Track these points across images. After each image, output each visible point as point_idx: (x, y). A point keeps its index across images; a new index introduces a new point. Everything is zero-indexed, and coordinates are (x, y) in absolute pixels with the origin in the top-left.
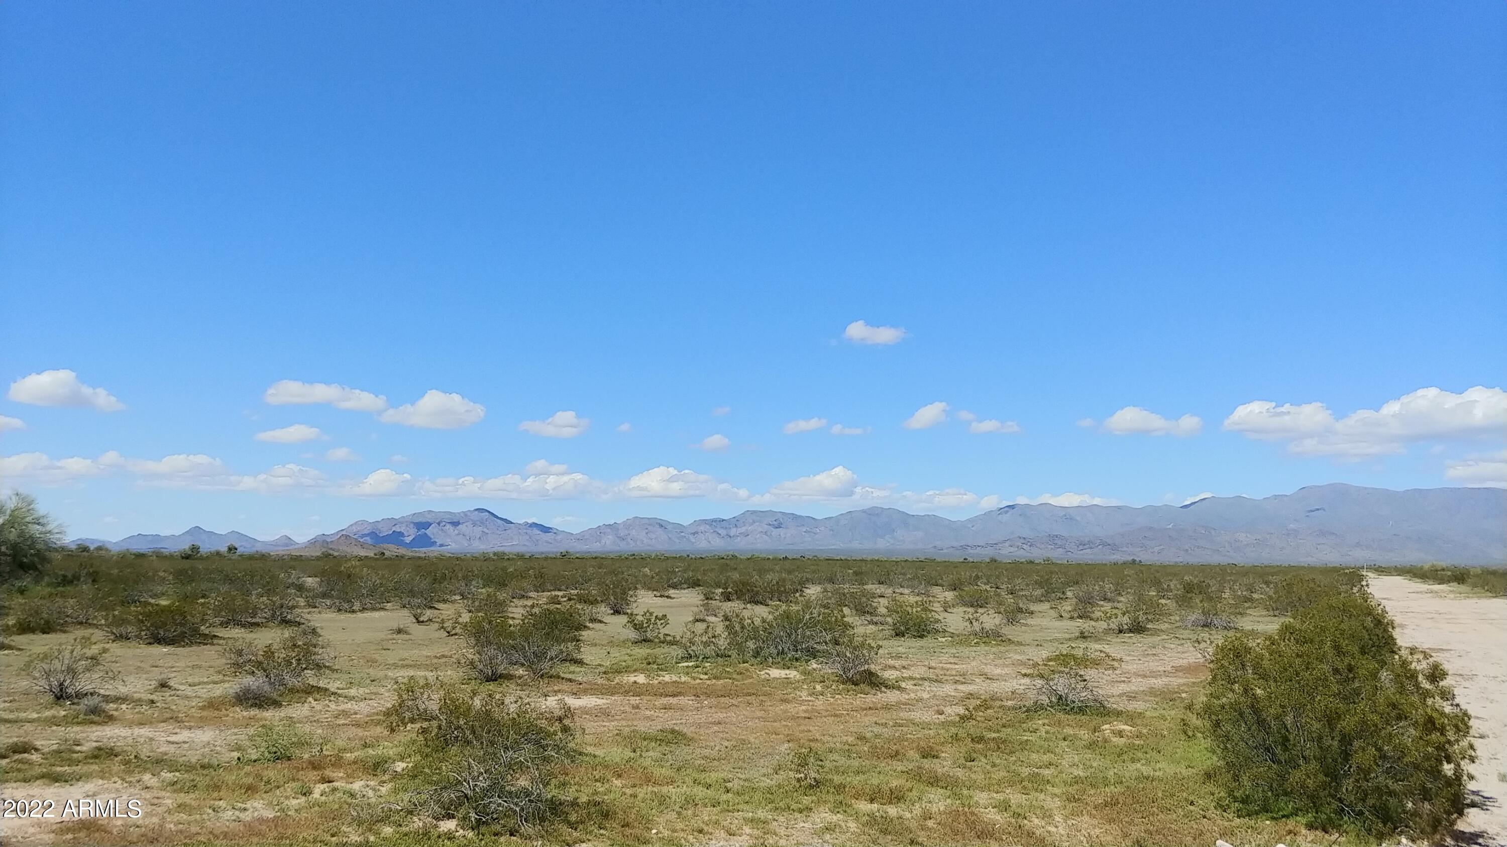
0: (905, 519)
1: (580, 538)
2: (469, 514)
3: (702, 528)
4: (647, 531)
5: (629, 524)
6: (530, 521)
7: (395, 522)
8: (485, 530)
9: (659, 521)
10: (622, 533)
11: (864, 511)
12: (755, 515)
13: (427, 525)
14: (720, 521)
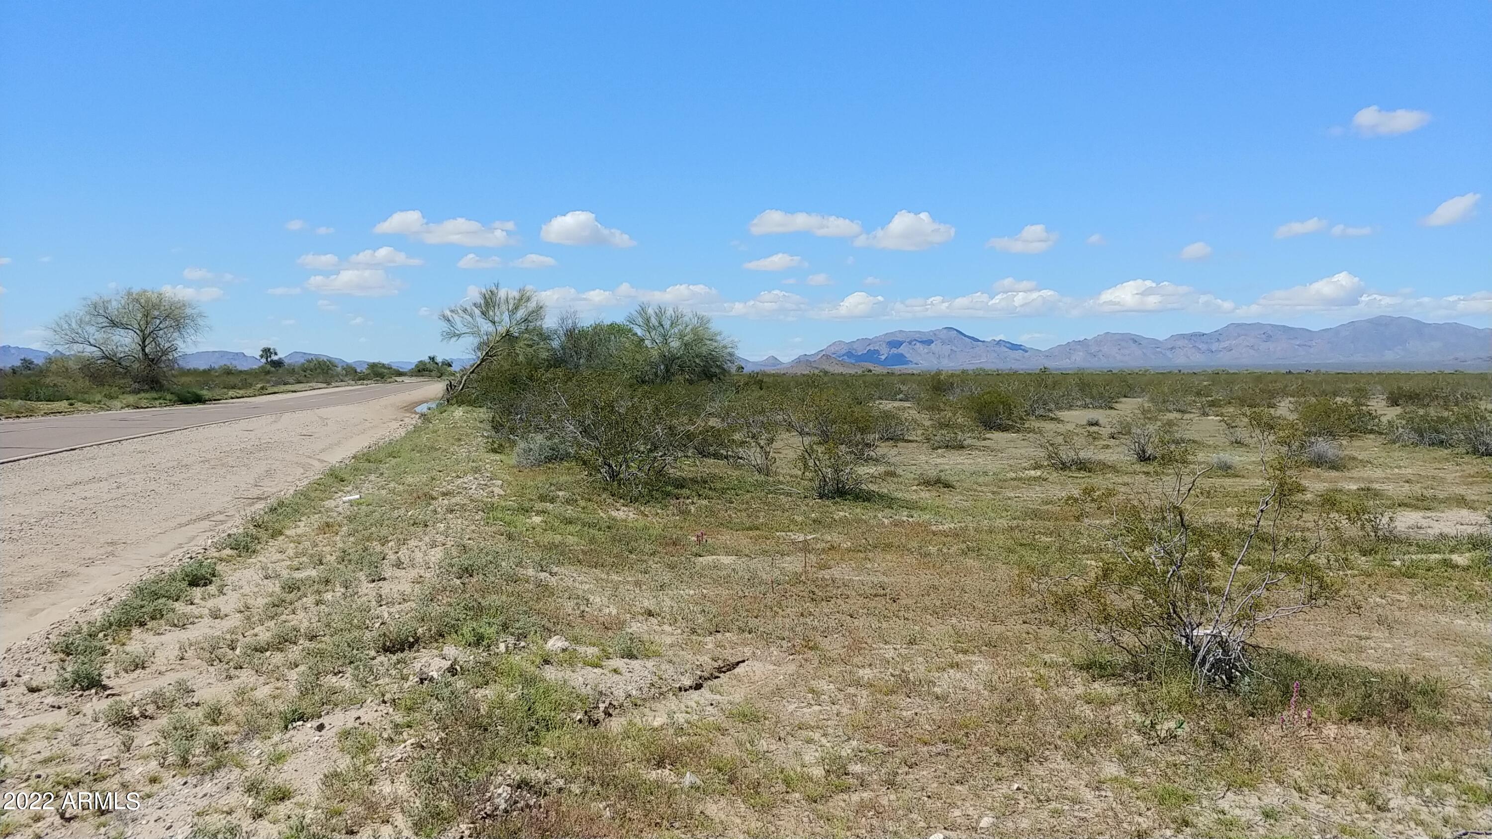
0: (1419, 329)
1: (1049, 355)
2: (937, 333)
3: (1180, 343)
4: (1119, 347)
5: (1100, 341)
6: (997, 339)
7: (869, 342)
8: (953, 348)
9: (1133, 337)
10: (1093, 349)
11: (1369, 321)
12: (1240, 329)
13: (900, 344)
14: (1200, 336)
